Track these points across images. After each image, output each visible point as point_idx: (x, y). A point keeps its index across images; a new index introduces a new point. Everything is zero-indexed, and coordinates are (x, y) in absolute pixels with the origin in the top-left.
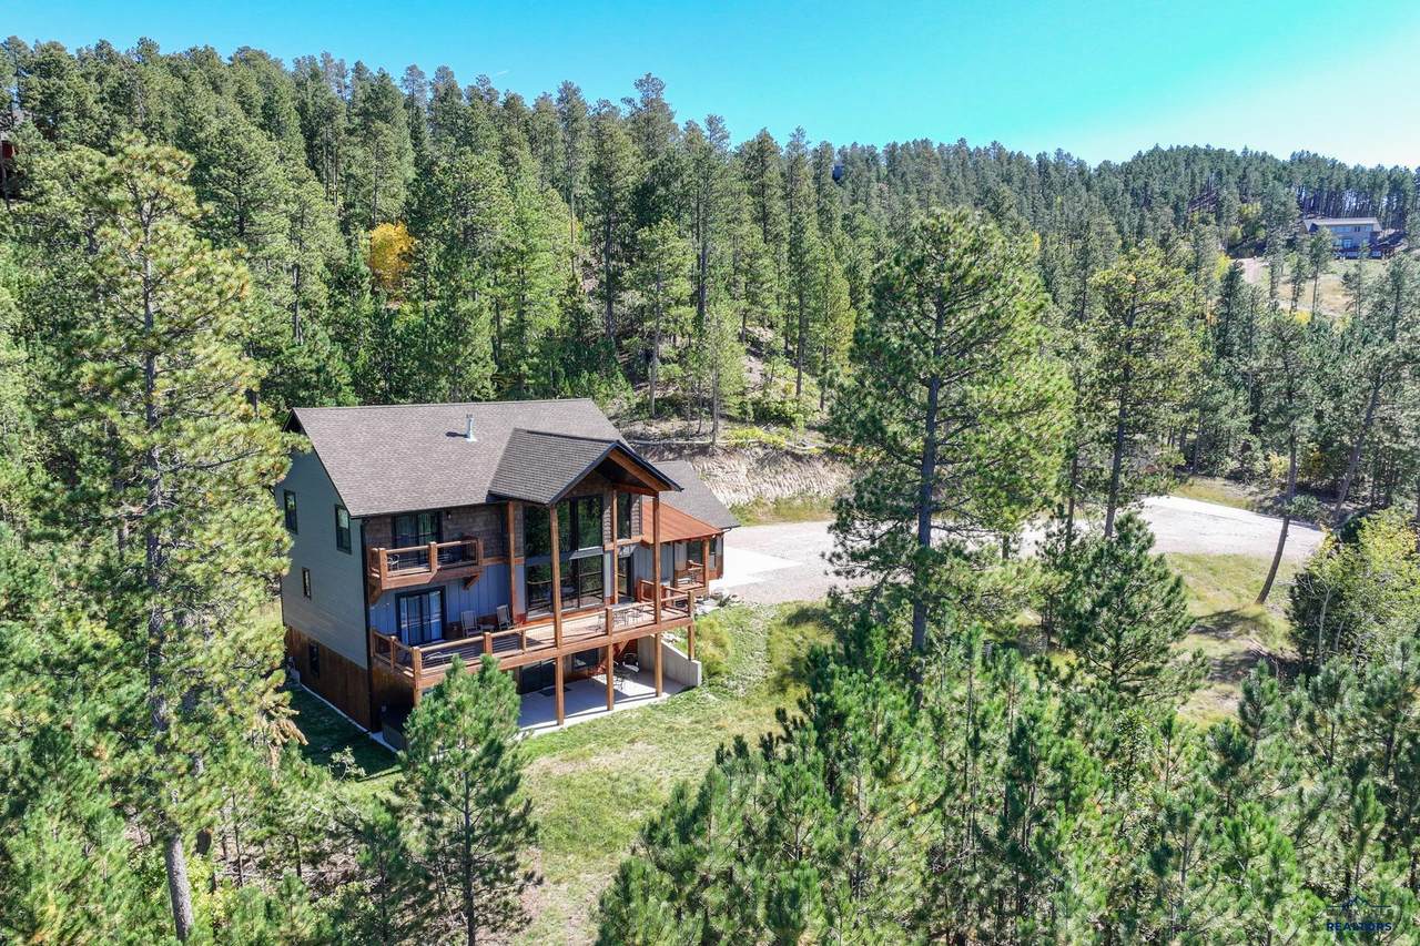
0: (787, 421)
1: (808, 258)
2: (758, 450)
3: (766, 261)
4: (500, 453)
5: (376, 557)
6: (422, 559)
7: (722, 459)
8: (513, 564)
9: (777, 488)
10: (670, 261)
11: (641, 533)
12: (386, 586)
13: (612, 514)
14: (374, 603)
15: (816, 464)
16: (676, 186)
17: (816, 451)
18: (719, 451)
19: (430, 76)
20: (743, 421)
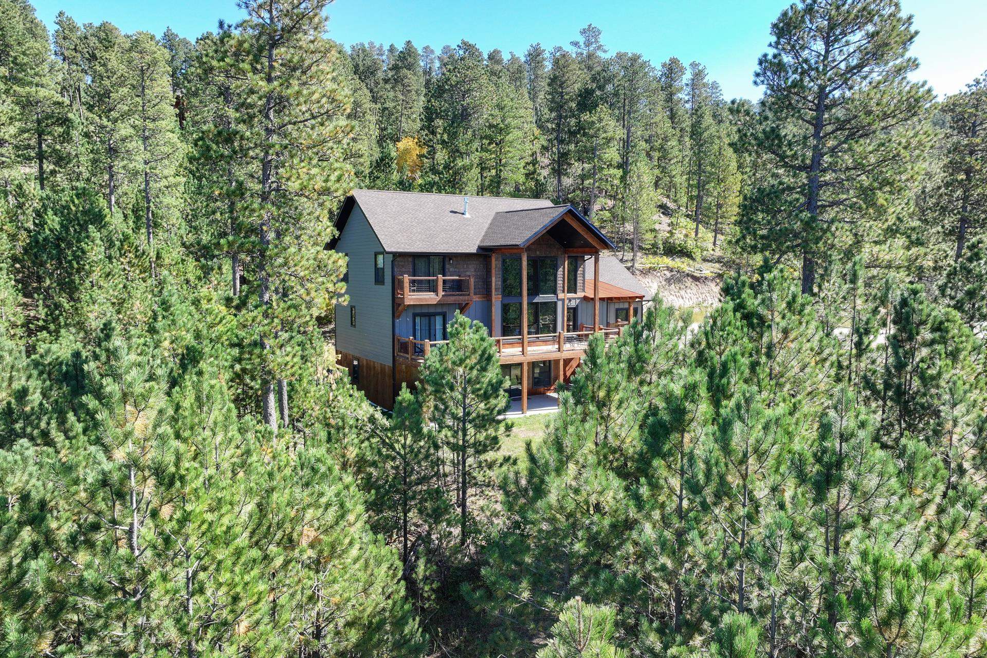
0: (689, 255)
1: (706, 134)
2: (666, 272)
3: (673, 143)
4: (487, 226)
5: (401, 283)
6: (432, 287)
7: (640, 278)
8: (493, 300)
9: (680, 299)
10: (604, 135)
11: (584, 290)
12: (407, 302)
13: (564, 271)
14: (398, 317)
15: (709, 283)
16: (609, 88)
17: (710, 274)
18: (637, 272)
19: (438, 52)
20: (655, 253)
